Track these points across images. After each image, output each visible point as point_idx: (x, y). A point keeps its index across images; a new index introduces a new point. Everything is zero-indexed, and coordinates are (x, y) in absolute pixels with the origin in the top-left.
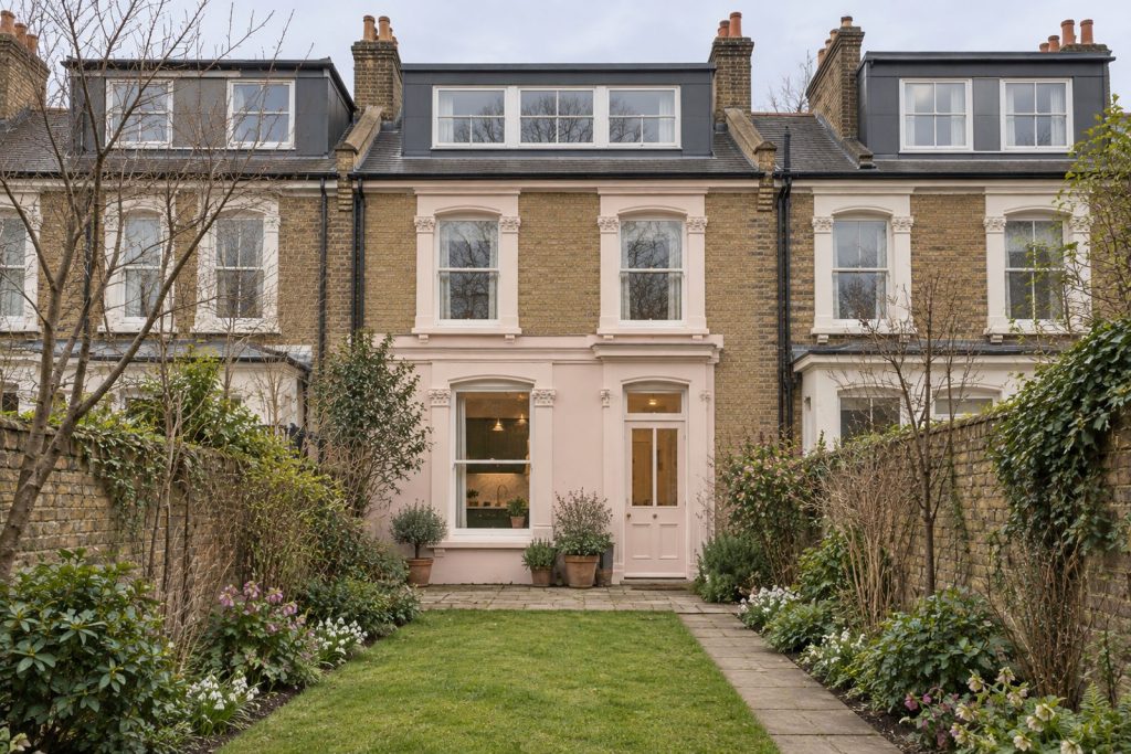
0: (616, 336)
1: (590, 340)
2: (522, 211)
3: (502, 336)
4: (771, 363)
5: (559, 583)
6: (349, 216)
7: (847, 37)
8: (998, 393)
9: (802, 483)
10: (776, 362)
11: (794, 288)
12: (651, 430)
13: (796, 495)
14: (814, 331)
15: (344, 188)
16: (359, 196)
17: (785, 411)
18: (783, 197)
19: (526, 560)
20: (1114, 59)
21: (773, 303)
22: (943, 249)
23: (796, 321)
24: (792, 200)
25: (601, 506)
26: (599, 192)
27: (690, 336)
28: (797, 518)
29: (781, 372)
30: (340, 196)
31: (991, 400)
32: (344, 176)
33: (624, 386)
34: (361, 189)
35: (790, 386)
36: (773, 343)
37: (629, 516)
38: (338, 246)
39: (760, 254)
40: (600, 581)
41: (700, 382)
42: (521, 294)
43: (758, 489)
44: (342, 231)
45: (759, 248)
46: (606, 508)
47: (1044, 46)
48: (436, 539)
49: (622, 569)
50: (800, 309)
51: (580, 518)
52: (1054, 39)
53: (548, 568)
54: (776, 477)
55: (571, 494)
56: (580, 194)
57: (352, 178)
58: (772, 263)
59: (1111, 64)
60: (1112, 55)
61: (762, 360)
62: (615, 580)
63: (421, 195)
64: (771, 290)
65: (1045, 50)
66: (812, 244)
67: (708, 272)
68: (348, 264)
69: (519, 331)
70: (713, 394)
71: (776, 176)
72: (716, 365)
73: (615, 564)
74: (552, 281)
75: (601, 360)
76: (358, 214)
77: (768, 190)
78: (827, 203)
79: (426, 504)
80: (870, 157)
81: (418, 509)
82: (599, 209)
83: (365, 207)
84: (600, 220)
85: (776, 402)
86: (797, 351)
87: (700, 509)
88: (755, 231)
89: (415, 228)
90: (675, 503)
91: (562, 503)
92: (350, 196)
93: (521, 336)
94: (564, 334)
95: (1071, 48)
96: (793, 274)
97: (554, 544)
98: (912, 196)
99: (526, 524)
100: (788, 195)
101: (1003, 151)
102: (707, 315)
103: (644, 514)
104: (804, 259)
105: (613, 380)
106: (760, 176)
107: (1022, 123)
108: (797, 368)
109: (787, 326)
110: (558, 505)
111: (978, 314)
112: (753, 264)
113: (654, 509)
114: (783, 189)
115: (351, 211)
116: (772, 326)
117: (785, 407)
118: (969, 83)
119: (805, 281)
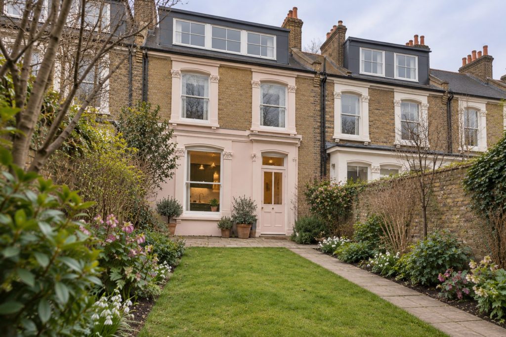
0: (258, 132)
1: (247, 133)
2: (220, 74)
3: (210, 128)
4: (318, 149)
5: (233, 236)
6: (141, 65)
7: (340, 29)
8: (401, 167)
9: (345, 196)
10: (320, 148)
11: (327, 119)
12: (272, 173)
13: (343, 200)
14: (334, 137)
15: (139, 52)
16: (146, 57)
17: (323, 169)
18: (324, 81)
19: (219, 226)
20: (431, 52)
21: (319, 124)
22: (380, 110)
23: (327, 132)
24: (326, 84)
25: (252, 203)
26: (252, 70)
27: (289, 135)
28: (342, 210)
29: (321, 152)
30: (137, 55)
31: (398, 170)
32: (139, 46)
33: (262, 153)
34: (146, 54)
35: (325, 159)
36: (319, 140)
37: (262, 208)
38: (137, 78)
39: (314, 104)
40: (251, 236)
41: (293, 153)
42: (219, 109)
43: (327, 197)
44: (138, 71)
45: (314, 101)
46: (254, 204)
47: (407, 44)
48: (178, 215)
49: (260, 230)
50: (329, 127)
51: (243, 208)
52: (411, 41)
53: (228, 229)
54: (334, 193)
55: (240, 197)
56: (244, 70)
57: (142, 48)
58: (318, 108)
59: (430, 53)
60: (430, 50)
61: (315, 147)
62: (257, 235)
63: (174, 60)
64: (318, 119)
65: (407, 45)
66: (334, 102)
67: (297, 109)
68: (141, 87)
69: (219, 126)
70: (297, 159)
71: (321, 74)
72: (299, 147)
73: (257, 228)
74: (232, 106)
75: (252, 141)
76: (145, 64)
77: (317, 79)
78: (339, 87)
79: (173, 199)
80: (351, 73)
81: (169, 200)
82: (252, 77)
83: (148, 62)
84: (252, 82)
85: (319, 165)
86: (328, 145)
87: (292, 206)
88: (313, 94)
89: (171, 74)
90: (281, 204)
91: (236, 201)
92: (142, 56)
93: (219, 128)
94: (237, 129)
95: (417, 45)
96: (326, 113)
97: (232, 219)
98: (369, 88)
99: (218, 210)
100: (325, 82)
101: (395, 78)
102: (296, 127)
103: (269, 207)
104: (330, 108)
105: (258, 150)
106: (315, 73)
107: (401, 69)
108: (328, 152)
109: (324, 134)
110: (234, 202)
111: (391, 136)
112: (312, 107)
113: (272, 206)
114: (323, 79)
115: (142, 63)
116: (318, 133)
117: (323, 166)
118: (384, 53)
119: (331, 117)
